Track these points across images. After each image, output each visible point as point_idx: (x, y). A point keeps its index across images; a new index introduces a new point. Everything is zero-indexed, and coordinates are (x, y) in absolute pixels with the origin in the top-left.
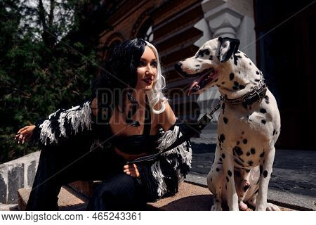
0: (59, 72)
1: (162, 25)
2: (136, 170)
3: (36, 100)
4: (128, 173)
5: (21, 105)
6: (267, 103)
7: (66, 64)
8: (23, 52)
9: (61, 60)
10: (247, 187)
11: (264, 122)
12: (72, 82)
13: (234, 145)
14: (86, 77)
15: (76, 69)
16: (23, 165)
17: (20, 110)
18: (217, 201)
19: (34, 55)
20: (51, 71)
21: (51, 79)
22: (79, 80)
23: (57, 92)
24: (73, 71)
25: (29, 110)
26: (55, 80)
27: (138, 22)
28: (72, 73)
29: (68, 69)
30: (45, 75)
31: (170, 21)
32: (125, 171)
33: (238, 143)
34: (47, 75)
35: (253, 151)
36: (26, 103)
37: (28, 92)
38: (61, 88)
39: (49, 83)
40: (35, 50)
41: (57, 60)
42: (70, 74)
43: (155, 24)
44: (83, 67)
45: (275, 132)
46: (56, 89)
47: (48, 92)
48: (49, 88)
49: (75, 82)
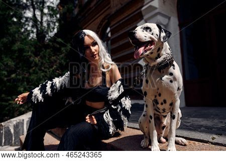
0: (47, 58)
1: (116, 25)
2: (94, 119)
3: (32, 77)
4: (89, 122)
5: (22, 81)
6: (174, 69)
7: (51, 53)
8: (22, 46)
9: (48, 50)
10: (164, 127)
11: (171, 81)
12: (56, 65)
13: (153, 98)
14: (65, 61)
15: (58, 56)
16: (23, 120)
17: (21, 84)
18: (146, 137)
19: (30, 48)
20: (41, 58)
21: (42, 63)
22: (60, 64)
23: (46, 72)
24: (57, 58)
25: (28, 84)
26: (45, 64)
27: (100, 24)
28: (56, 59)
29: (54, 56)
30: (38, 61)
31: (121, 22)
32: (87, 120)
33: (156, 96)
34: (39, 61)
35: (165, 101)
36: (25, 80)
37: (27, 73)
38: (49, 69)
39: (41, 66)
40: (31, 44)
41: (46, 51)
42: (54, 60)
43: (112, 25)
44: (63, 55)
45: (179, 89)
46: (45, 70)
47: (39, 72)
48: (40, 70)
49: (58, 65)
